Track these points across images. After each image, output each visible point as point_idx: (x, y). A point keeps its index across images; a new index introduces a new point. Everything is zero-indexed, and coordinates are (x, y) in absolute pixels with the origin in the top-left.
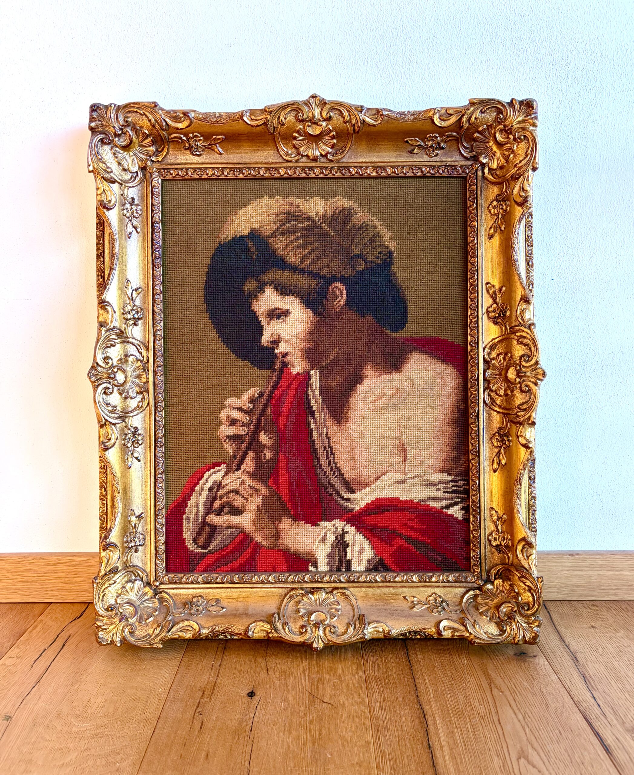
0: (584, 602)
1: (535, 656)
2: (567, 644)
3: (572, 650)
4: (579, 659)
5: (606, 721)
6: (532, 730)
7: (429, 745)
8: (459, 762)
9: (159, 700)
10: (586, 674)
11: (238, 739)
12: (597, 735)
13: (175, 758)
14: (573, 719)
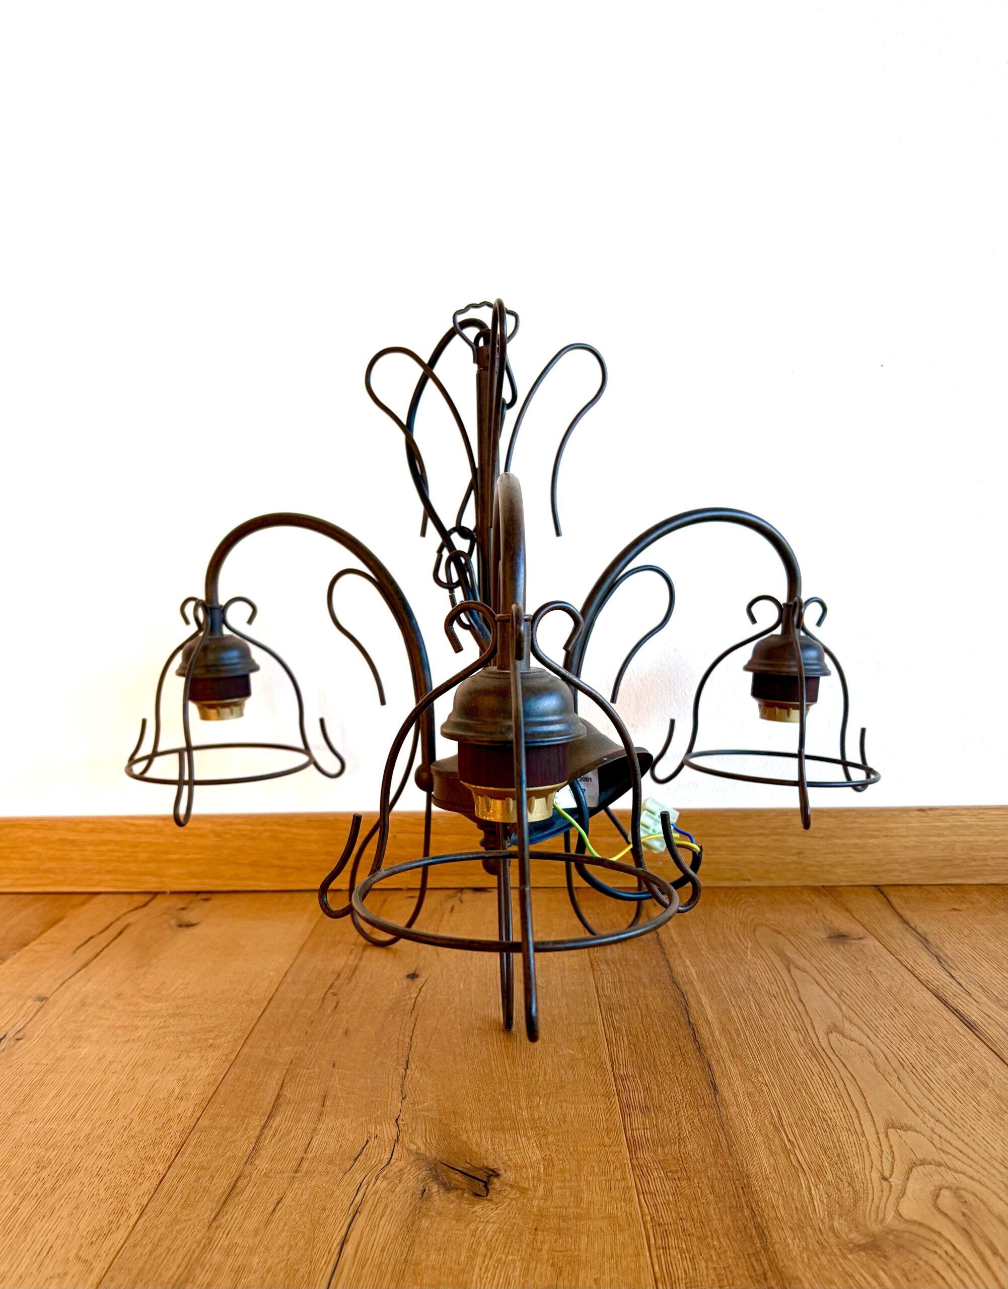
0: (943, 887)
1: (860, 938)
2: (913, 925)
3: (920, 932)
4: (931, 940)
5: (969, 999)
6: (852, 1007)
7: (689, 1022)
8: (735, 1036)
9: (271, 982)
10: (941, 954)
11: (393, 1017)
12: (955, 1012)
13: (298, 1035)
14: (916, 996)
